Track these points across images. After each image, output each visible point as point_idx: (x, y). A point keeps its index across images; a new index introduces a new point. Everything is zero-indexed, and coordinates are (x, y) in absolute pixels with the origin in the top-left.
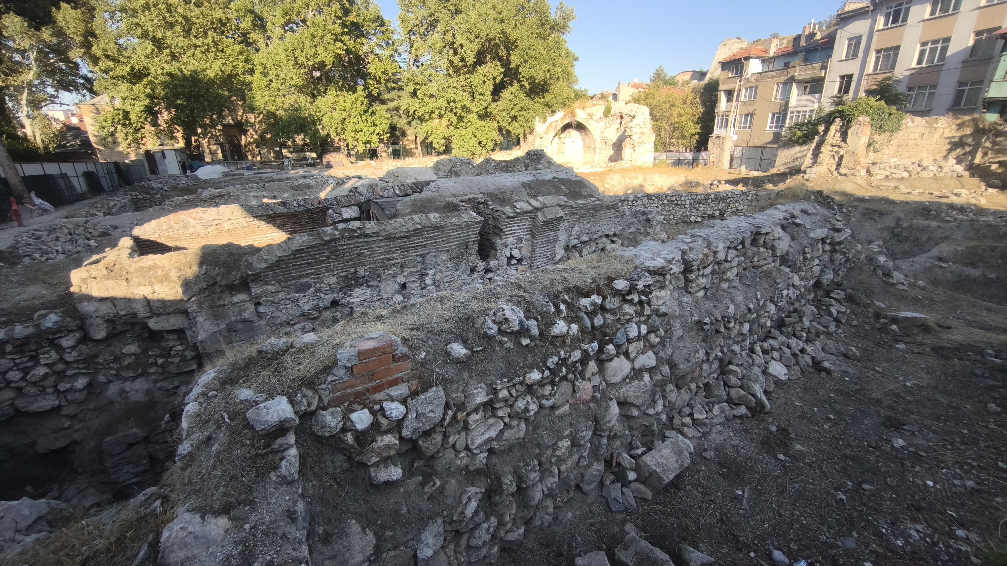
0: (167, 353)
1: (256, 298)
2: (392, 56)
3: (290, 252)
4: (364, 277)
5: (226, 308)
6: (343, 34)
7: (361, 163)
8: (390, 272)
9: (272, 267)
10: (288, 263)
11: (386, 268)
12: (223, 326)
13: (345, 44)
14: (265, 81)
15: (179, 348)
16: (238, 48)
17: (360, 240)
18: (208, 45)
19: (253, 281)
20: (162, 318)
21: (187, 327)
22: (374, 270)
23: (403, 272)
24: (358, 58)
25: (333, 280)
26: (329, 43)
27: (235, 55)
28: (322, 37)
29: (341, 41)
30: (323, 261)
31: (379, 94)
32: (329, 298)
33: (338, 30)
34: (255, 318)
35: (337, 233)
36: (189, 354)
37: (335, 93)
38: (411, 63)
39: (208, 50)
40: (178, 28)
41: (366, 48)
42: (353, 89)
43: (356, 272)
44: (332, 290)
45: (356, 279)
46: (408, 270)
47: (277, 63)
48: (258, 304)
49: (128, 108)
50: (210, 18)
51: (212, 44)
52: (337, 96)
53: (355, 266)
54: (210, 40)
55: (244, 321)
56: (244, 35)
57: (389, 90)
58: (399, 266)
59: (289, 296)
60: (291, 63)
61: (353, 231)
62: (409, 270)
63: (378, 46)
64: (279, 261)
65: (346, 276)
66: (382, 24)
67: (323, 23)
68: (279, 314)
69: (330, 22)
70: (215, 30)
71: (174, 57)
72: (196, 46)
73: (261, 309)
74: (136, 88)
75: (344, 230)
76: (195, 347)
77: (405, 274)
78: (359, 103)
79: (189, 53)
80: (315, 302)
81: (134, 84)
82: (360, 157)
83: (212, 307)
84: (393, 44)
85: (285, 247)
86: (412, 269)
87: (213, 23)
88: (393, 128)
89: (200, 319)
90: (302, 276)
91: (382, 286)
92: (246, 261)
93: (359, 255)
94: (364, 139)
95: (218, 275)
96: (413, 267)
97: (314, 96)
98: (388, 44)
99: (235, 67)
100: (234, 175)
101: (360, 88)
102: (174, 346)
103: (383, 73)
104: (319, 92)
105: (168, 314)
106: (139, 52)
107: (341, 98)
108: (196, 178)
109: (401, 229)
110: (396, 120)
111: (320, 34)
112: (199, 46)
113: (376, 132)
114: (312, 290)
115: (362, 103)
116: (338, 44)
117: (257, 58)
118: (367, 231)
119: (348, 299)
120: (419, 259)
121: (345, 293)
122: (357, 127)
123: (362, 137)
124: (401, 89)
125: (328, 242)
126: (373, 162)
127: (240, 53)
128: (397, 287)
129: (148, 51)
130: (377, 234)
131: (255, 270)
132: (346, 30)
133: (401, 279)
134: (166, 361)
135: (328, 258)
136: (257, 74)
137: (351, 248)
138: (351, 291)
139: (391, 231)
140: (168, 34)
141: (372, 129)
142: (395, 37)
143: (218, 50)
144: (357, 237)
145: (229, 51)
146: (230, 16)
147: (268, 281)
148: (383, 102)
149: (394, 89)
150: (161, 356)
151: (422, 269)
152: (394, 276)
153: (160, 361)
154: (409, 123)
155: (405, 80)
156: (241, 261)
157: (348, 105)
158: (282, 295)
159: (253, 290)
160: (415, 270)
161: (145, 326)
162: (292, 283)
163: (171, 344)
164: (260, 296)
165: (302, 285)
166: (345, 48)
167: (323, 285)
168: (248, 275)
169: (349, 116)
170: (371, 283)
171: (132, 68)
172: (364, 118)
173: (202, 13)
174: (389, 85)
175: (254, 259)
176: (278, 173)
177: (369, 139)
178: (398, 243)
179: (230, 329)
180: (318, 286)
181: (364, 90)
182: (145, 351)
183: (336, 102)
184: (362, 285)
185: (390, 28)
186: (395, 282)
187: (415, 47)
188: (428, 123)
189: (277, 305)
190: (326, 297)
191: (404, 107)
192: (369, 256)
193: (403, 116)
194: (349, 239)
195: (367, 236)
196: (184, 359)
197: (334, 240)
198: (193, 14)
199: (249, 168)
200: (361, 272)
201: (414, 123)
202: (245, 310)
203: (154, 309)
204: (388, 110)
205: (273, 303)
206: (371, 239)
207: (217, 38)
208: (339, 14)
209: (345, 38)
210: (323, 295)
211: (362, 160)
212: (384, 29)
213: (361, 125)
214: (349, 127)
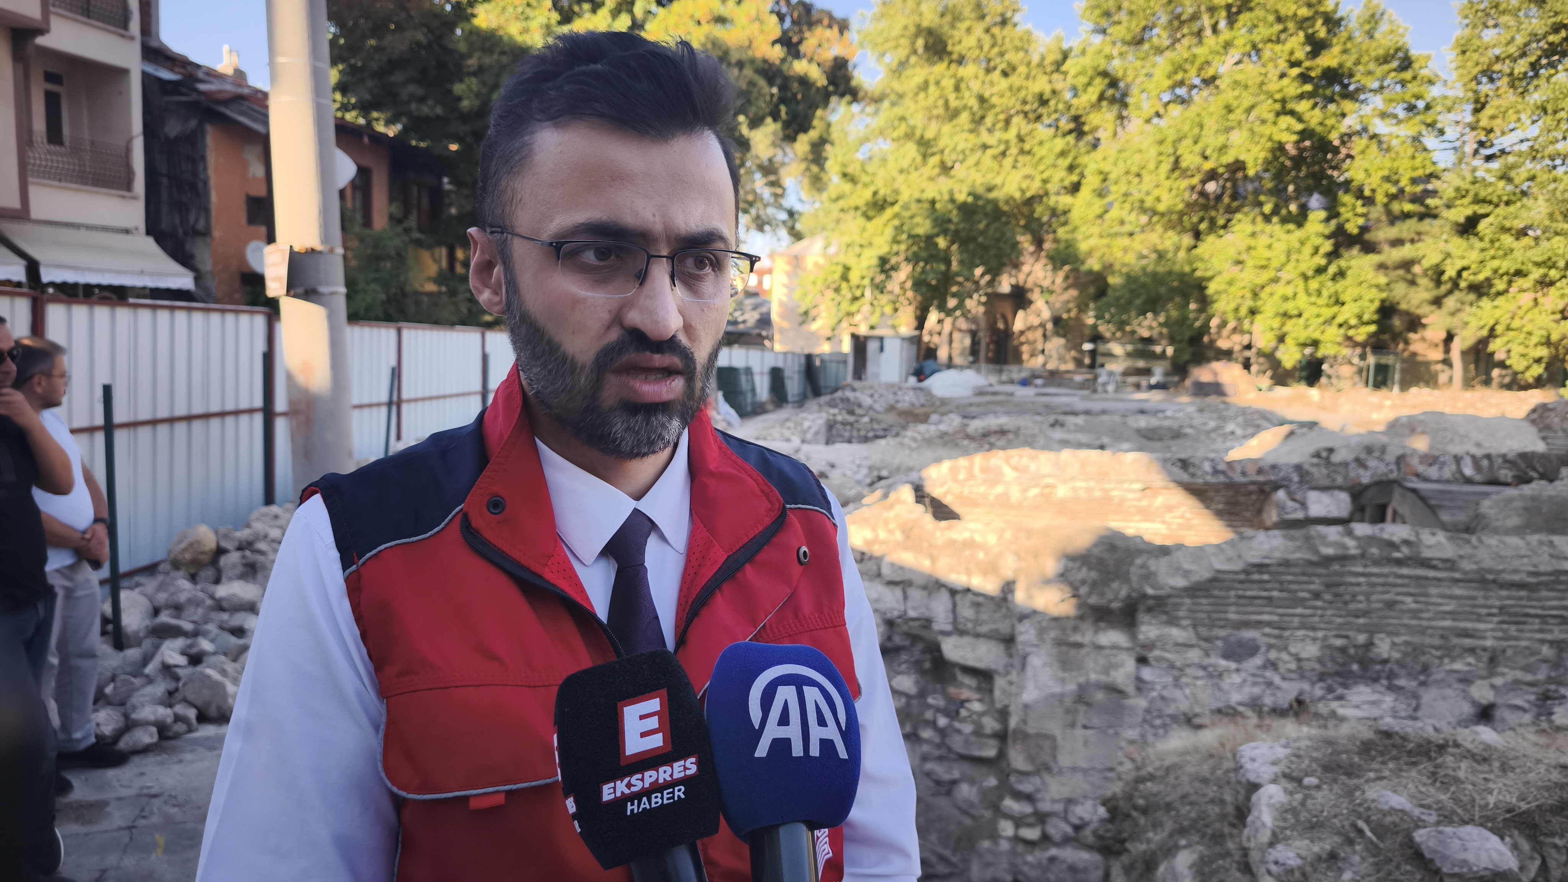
0: (954, 709)
1: (1144, 646)
2: (1416, 139)
3: (1238, 566)
4: (1385, 662)
5: (1083, 651)
6: (1301, 97)
7: (1280, 391)
8: (1458, 666)
9: (1195, 590)
10: (1229, 589)
11: (1449, 652)
12: (1071, 687)
13: (1300, 119)
14: (1098, 206)
15: (977, 706)
16: (1059, 144)
17: (1405, 571)
18: (1007, 142)
19: (1149, 610)
20: (967, 640)
21: (1001, 669)
22: (1417, 650)
23: (1492, 674)
24: (1323, 146)
25: (1311, 650)
26: (1263, 122)
27: (1050, 160)
28: (1249, 110)
29: (1292, 113)
30: (1303, 600)
31: (1364, 229)
32: (1289, 691)
33: (1292, 88)
34: (1130, 689)
35: (1351, 543)
36: (990, 724)
37: (1249, 228)
38: (1469, 148)
39: (1004, 154)
40: (964, 117)
41: (1351, 122)
42: (1300, 219)
43: (1369, 645)
44: (1301, 673)
45: (1365, 662)
46: (1507, 675)
47: (1134, 169)
48: (1142, 661)
49: (851, 261)
50: (1023, 94)
51: (1014, 141)
52: (1253, 235)
53: (1372, 631)
54: (1012, 134)
55: (1114, 690)
56: (1076, 119)
57: (1394, 219)
58: (1485, 657)
59: (1207, 661)
60: (1166, 167)
61: (1392, 545)
62: (1512, 675)
63: (1383, 115)
64: (1213, 580)
65: (1343, 650)
66: (1406, 63)
67: (1259, 80)
68: (1177, 694)
69: (1273, 74)
70: (1026, 114)
71: (946, 169)
72: (985, 147)
73: (1147, 673)
74: (871, 226)
75: (1371, 540)
76: (1003, 714)
77: (1498, 681)
78: (1308, 250)
79: (971, 160)
80: (1257, 690)
81: (869, 218)
82: (1281, 377)
83: (1059, 643)
84: (1428, 107)
85: (1230, 552)
86: (1519, 675)
87: (1025, 102)
88: (1387, 311)
89: (1036, 661)
90: (1247, 625)
91: (1428, 696)
92: (1144, 566)
93: (1390, 605)
94: (1304, 335)
95: (1083, 582)
96: (1527, 669)
97: (1197, 235)
98: (1411, 108)
99: (1045, 181)
100: (995, 394)
101: (1316, 216)
102: (968, 701)
103: (1387, 179)
104: (1213, 227)
105: (978, 636)
106: (891, 164)
107: (1263, 240)
108: (928, 393)
109: (1516, 563)
110: (1400, 290)
111: (1247, 102)
112: (990, 147)
113: (1340, 319)
114: (1258, 661)
115: (1316, 250)
116: (1286, 121)
117: (1092, 163)
118: (1426, 554)
119: (1334, 705)
120: (1546, 651)
121: (1330, 690)
122: (1290, 307)
123: (1297, 331)
124: (1429, 214)
125: (1327, 561)
126: (1314, 393)
127: (1063, 154)
128: (1467, 709)
129: (905, 163)
130: (1450, 564)
131: (1162, 588)
132: (1308, 87)
133: (1482, 693)
134: (950, 726)
135: (1317, 595)
136: (1085, 191)
137: (1373, 585)
138: (1346, 686)
139: (1488, 563)
140: (947, 128)
141: (1327, 312)
142: (1435, 92)
143: (1022, 152)
144: (1399, 562)
145: (1040, 152)
146: (1059, 86)
147: (1178, 618)
148: (1369, 248)
149: (1407, 216)
150: (946, 713)
151: (1550, 680)
152: (1466, 680)
153: (942, 721)
154: (1437, 302)
155: (1450, 193)
156: (1131, 563)
157: (1277, 256)
158: (1194, 655)
159: (1143, 628)
160: (1529, 677)
161: (934, 650)
162: (1222, 633)
163: (965, 694)
164: (1150, 646)
165: (1241, 644)
166: (1299, 127)
167: (1284, 656)
168: (1145, 596)
169: (1275, 280)
170: (1401, 682)
171: (875, 193)
172: (1314, 284)
173: (1011, 88)
174: (1396, 207)
175: (1160, 566)
176: (1084, 398)
177: (1316, 335)
178: (1497, 598)
179: (1082, 697)
180: (1273, 655)
181: (1327, 220)
182: (922, 694)
183: (1250, 248)
184: (1376, 680)
185: (1424, 72)
186: (1466, 696)
187: (1488, 111)
188: (1500, 301)
189: (1177, 672)
190: (1284, 685)
191: (1432, 259)
192: (1415, 614)
193: (1424, 282)
194: (1376, 563)
195: (1426, 563)
196: (978, 732)
197: (1343, 558)
198: (995, 90)
199: (1025, 383)
200: (1383, 647)
201: (1450, 303)
202: (1117, 666)
203: (961, 620)
204: (1382, 267)
205: (1172, 666)
206: (1431, 573)
207: (1025, 128)
208: (1300, 55)
209: (1303, 107)
210: (1277, 680)
211: (1284, 384)
212: (1407, 75)
213: (1302, 301)
214: (1270, 305)
